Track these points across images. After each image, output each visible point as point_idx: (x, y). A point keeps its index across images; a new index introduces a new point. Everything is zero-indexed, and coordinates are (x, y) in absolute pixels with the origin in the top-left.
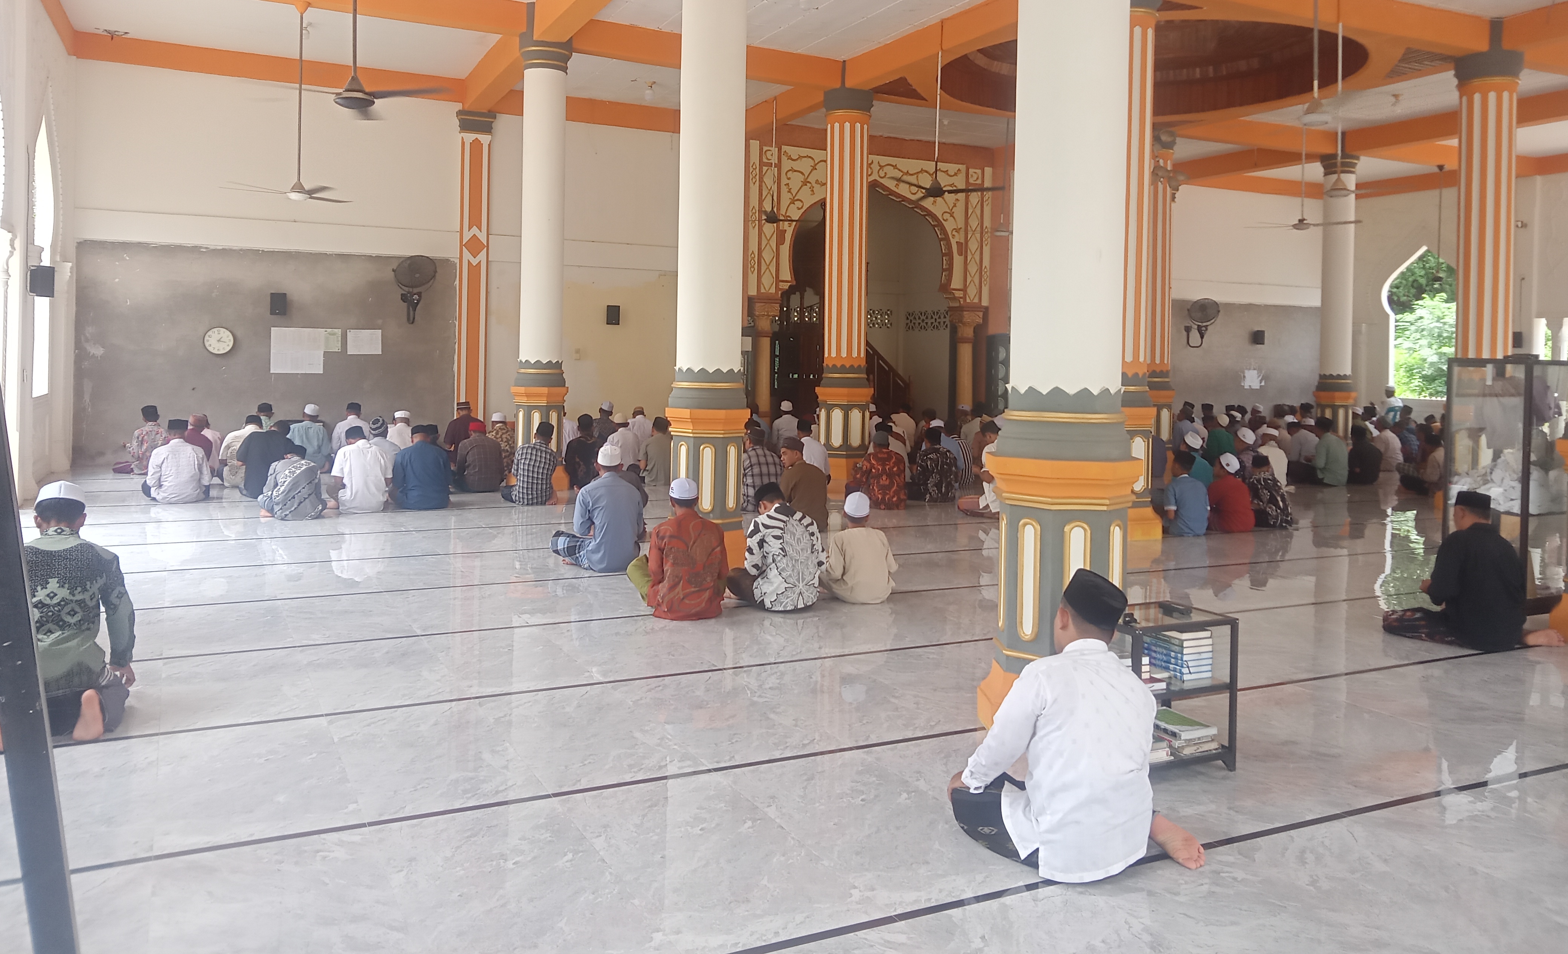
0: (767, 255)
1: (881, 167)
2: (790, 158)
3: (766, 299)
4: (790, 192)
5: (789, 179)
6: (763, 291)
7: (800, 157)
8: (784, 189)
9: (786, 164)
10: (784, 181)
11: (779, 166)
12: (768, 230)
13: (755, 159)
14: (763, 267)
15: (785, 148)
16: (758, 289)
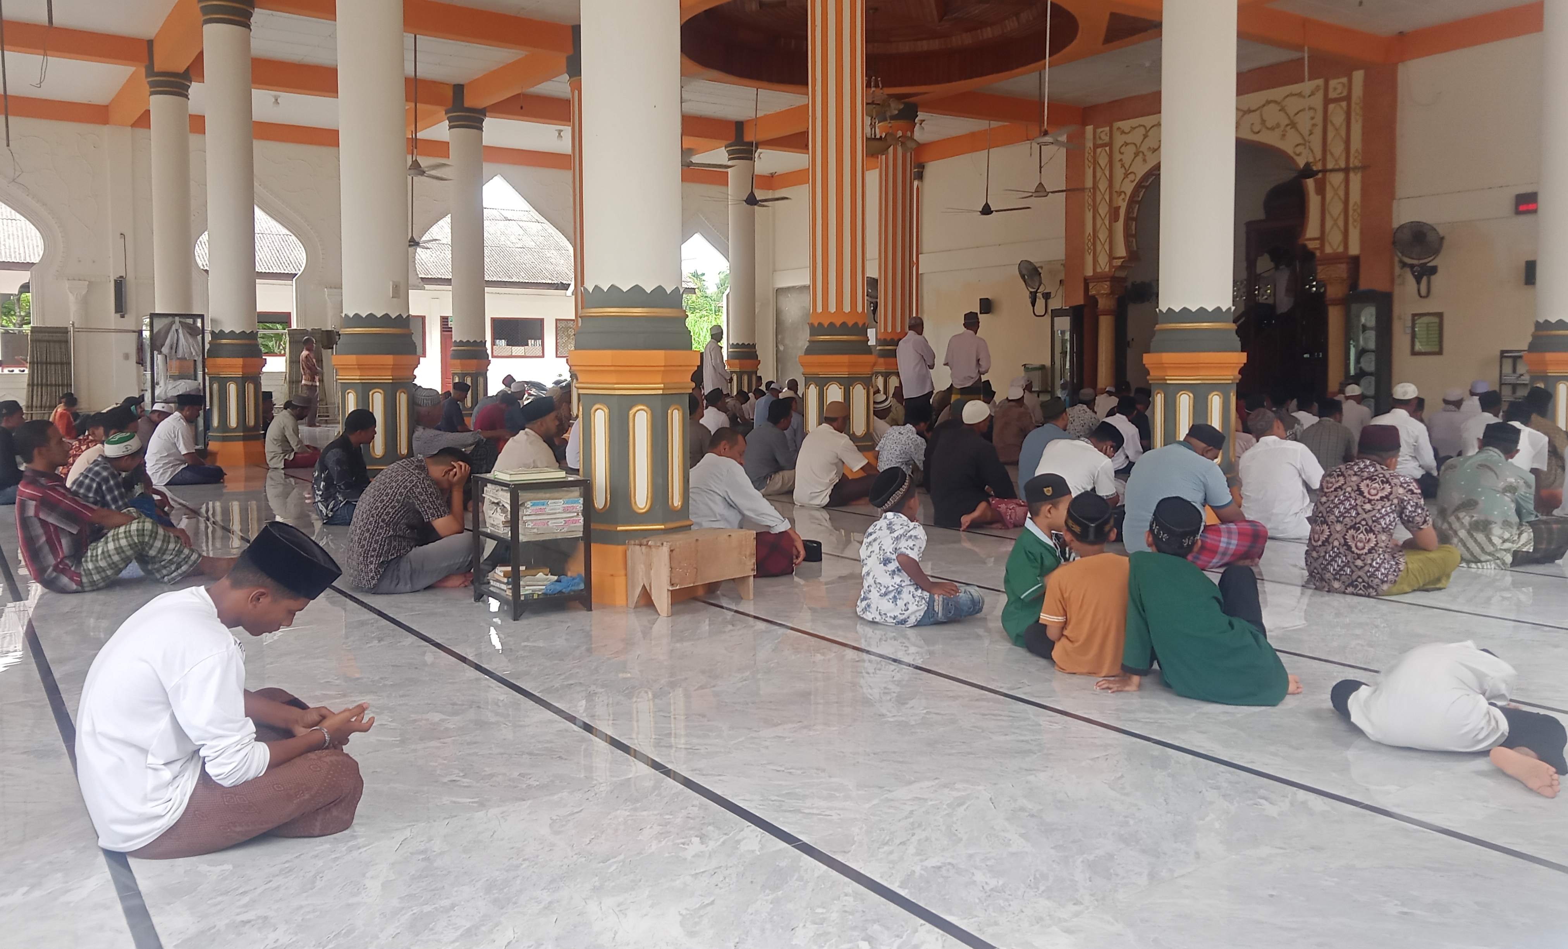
0: (1103, 235)
5: (1121, 154)
6: (1099, 270)
8: (1117, 165)
9: (1118, 140)
10: (1116, 158)
12: (1103, 210)
13: (1090, 144)
14: (1099, 247)
15: (1118, 124)
16: (1094, 269)
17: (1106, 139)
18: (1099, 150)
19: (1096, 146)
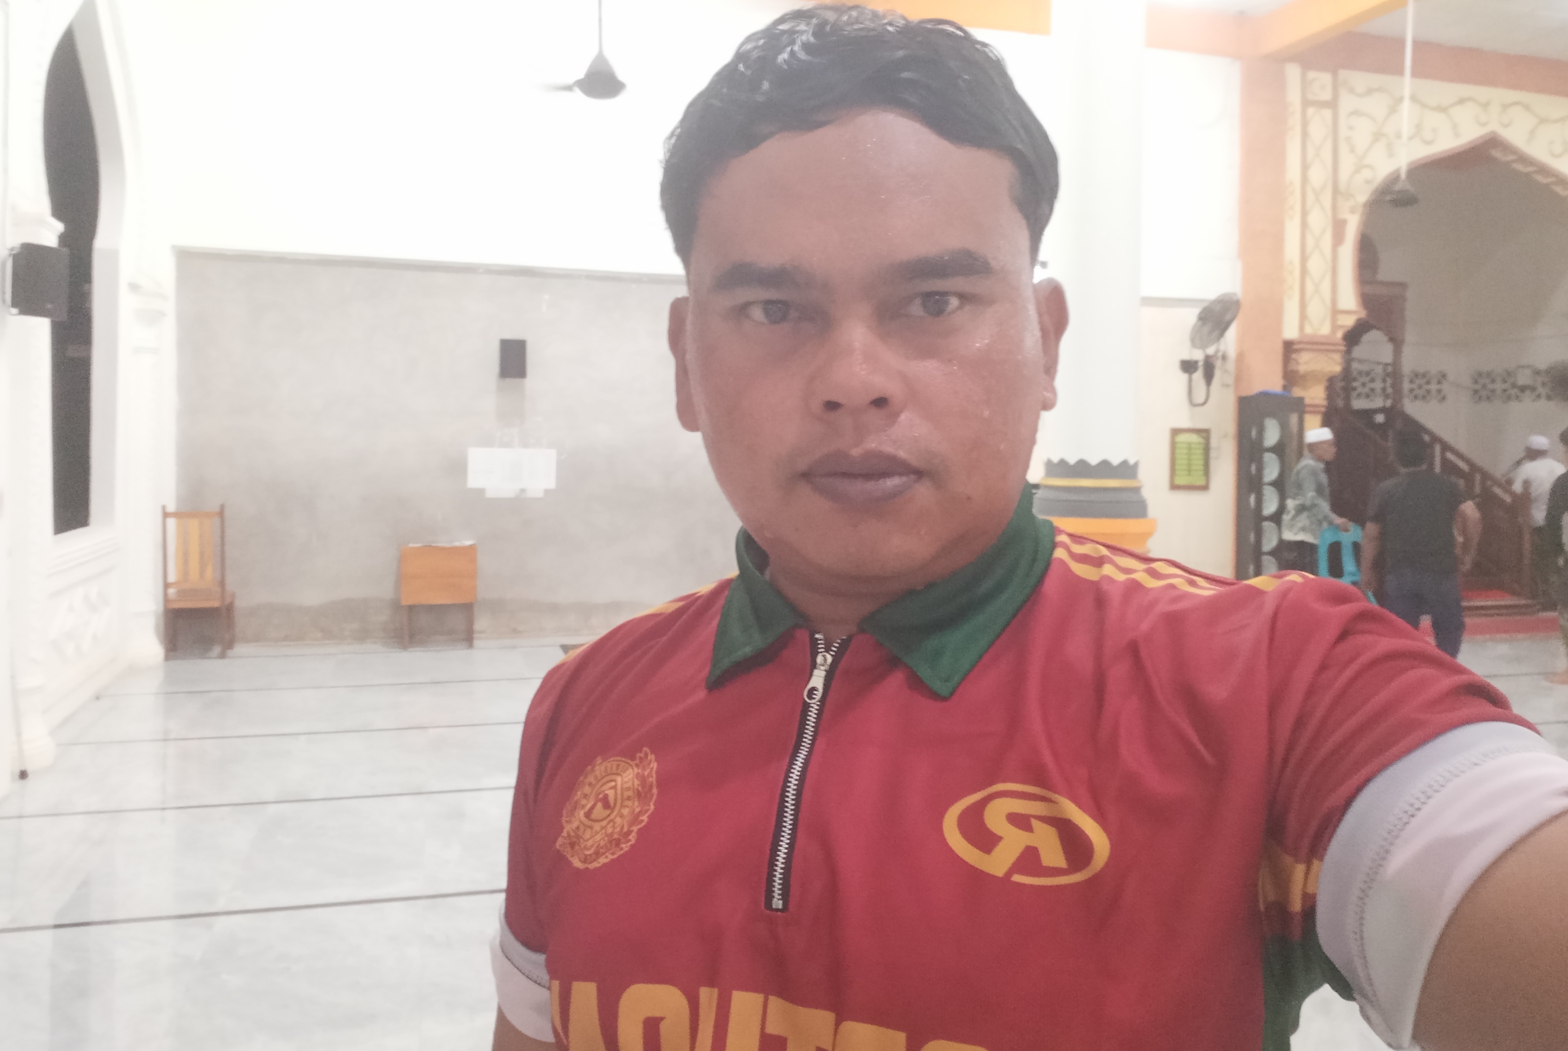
0: (1317, 265)
1: (1505, 107)
2: (1352, 91)
3: (1317, 345)
4: (1352, 150)
5: (1351, 128)
6: (1308, 330)
7: (1369, 92)
8: (1343, 148)
9: (1347, 103)
10: (1343, 132)
11: (1333, 104)
12: (1319, 220)
13: (1294, 96)
14: (1310, 287)
15: (1343, 74)
16: (1302, 328)
17: (1326, 96)
18: (1311, 111)
19: (1306, 103)
